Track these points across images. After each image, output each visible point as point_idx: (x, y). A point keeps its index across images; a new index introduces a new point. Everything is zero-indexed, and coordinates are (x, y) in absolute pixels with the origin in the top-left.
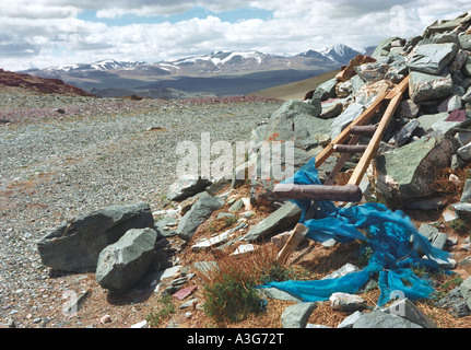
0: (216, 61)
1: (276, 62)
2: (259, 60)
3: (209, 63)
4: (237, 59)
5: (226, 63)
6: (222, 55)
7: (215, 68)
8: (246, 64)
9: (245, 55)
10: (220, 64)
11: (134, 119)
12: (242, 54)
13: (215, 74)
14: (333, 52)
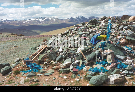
0: (41, 20)
1: (60, 21)
2: (55, 20)
3: (39, 21)
4: (48, 20)
5: (44, 21)
6: (43, 18)
7: (40, 22)
8: (50, 21)
9: (50, 19)
10: (42, 21)
11: (11, 43)
12: (49, 18)
13: (40, 24)
14: (78, 18)
